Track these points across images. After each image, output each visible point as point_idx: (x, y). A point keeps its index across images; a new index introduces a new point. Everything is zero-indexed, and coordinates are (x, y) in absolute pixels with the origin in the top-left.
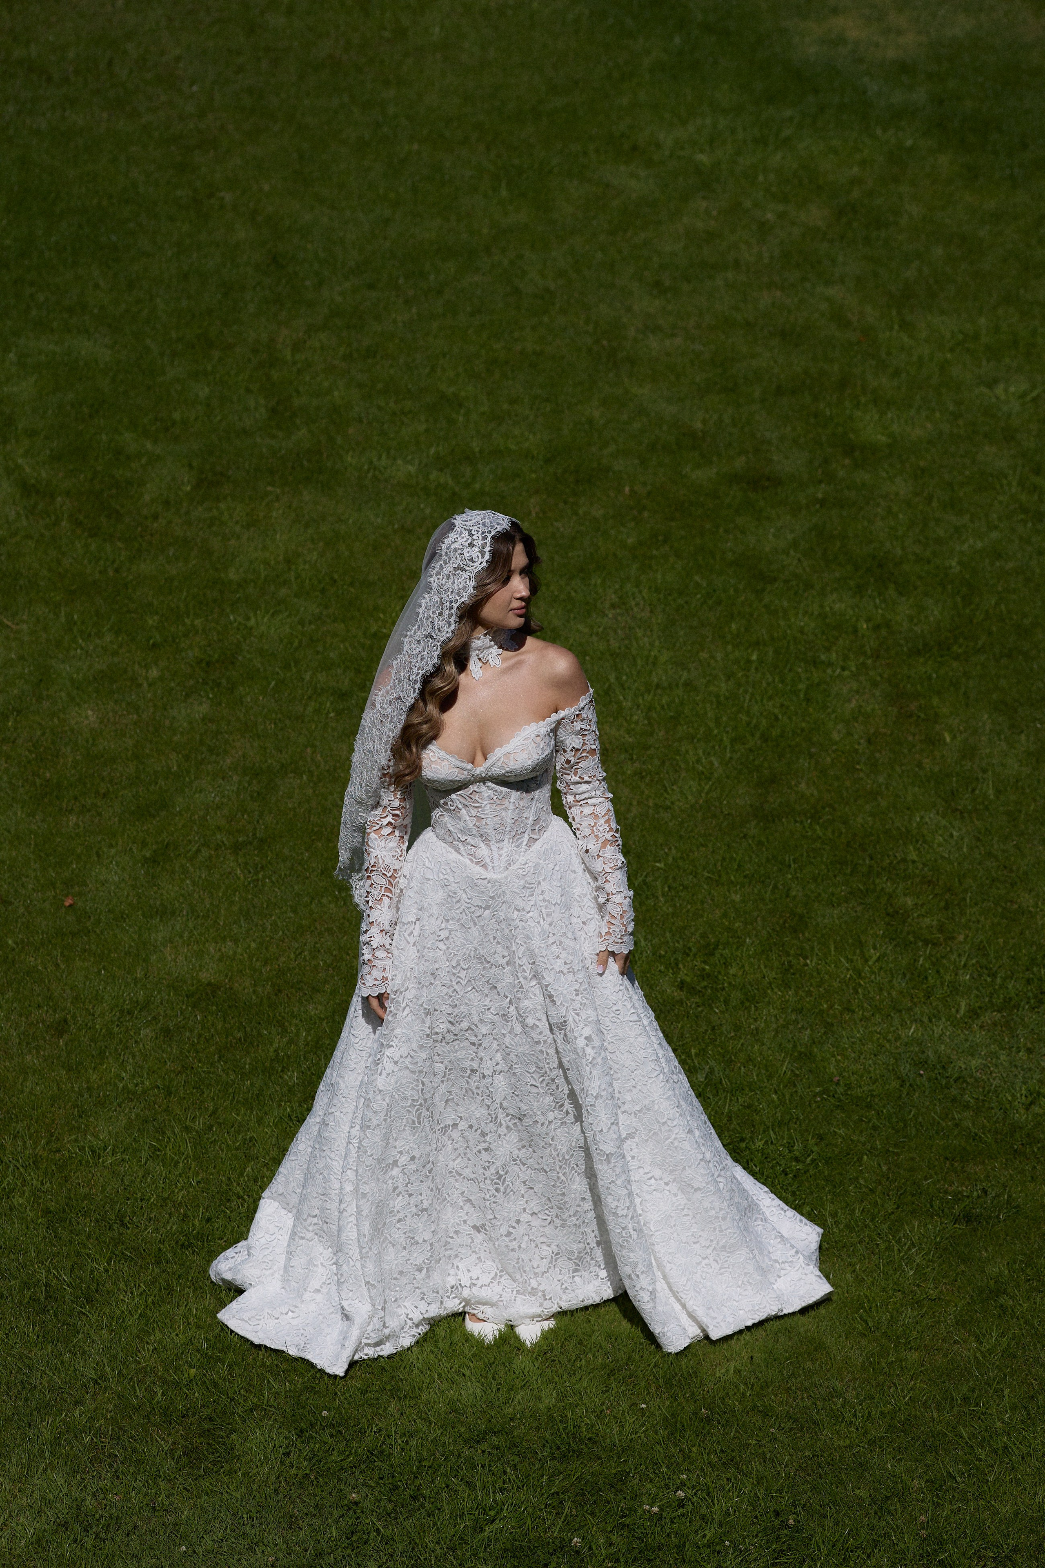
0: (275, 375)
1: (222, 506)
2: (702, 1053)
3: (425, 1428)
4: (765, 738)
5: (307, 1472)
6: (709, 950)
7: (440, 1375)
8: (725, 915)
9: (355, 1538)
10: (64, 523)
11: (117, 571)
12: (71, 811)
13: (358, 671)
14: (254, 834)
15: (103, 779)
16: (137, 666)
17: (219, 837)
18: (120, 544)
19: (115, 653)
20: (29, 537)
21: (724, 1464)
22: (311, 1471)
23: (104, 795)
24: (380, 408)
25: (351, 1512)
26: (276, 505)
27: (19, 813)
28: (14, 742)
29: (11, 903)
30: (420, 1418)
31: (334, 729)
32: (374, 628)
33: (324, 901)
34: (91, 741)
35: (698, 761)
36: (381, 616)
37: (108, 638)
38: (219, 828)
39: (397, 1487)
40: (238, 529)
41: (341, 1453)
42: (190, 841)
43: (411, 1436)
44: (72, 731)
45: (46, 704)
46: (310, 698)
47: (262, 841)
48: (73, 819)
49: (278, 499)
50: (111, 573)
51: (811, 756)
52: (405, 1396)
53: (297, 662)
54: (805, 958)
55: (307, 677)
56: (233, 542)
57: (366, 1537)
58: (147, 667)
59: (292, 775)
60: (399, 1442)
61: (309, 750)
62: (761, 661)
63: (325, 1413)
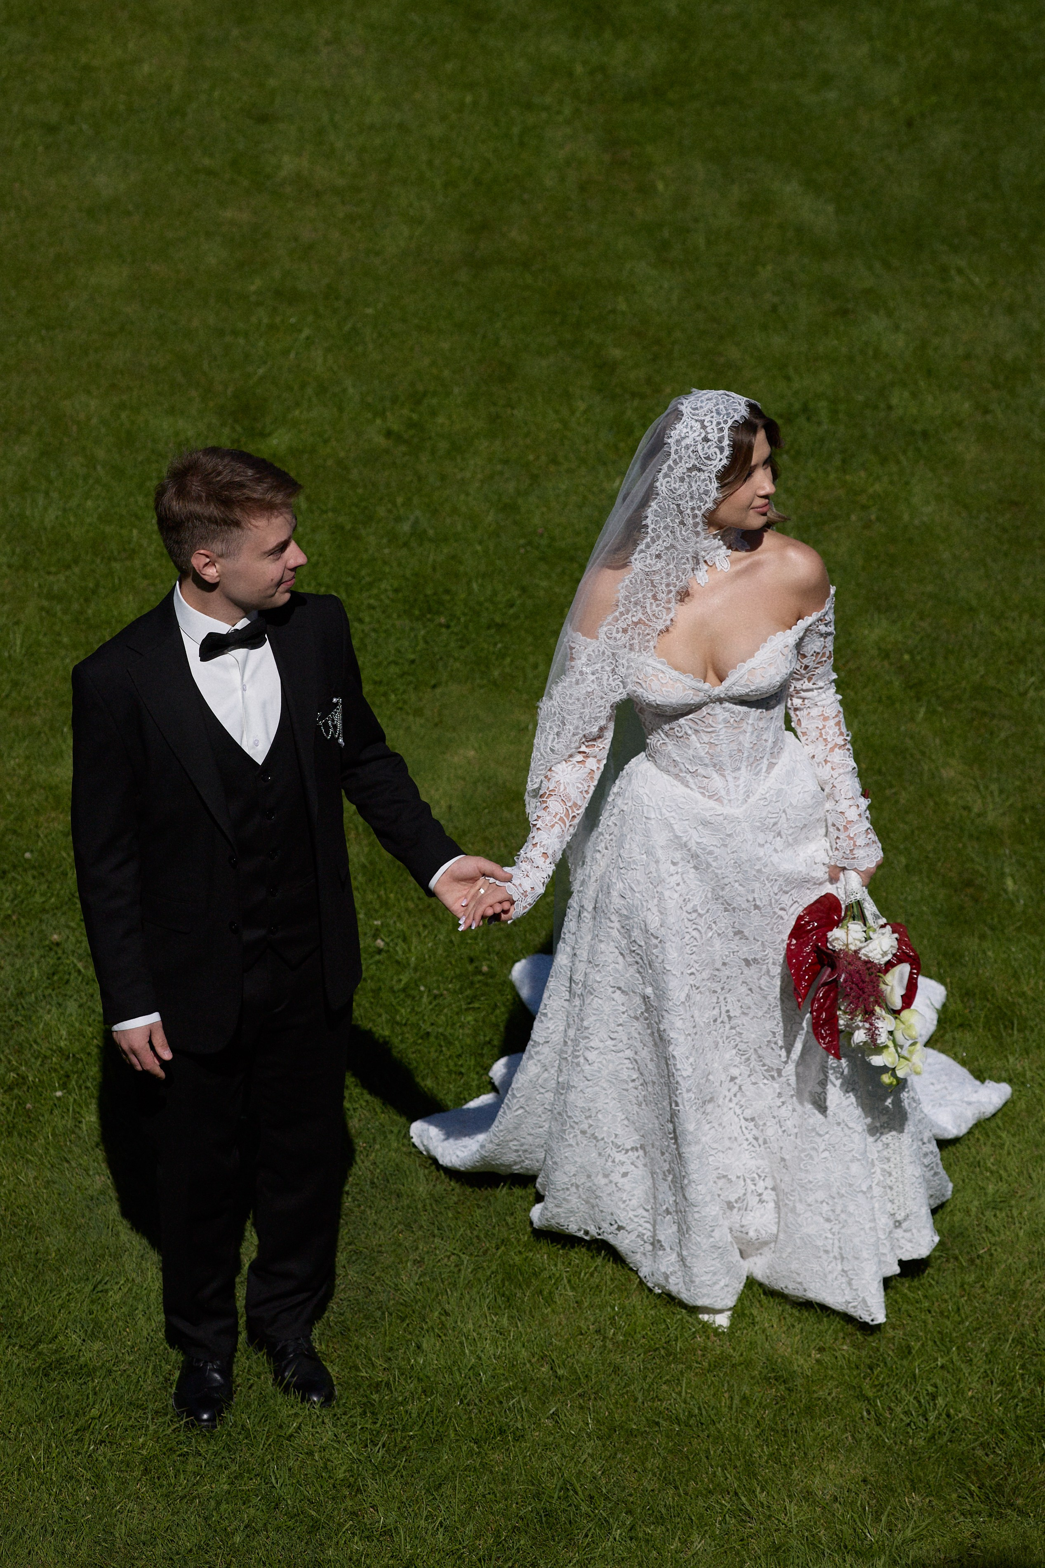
2: (408, 503)
4: (478, 182)
5: (9, 912)
6: (416, 399)
8: (434, 363)
9: (56, 978)
13: (66, 104)
21: (420, 910)
22: (14, 912)
25: (52, 953)
31: (42, 164)
32: (84, 60)
33: (32, 340)
35: (411, 205)
36: (91, 47)
41: (43, 894)
46: (17, 131)
51: (524, 202)
54: (513, 408)
55: (16, 109)
57: (67, 977)
61: (16, 185)
62: (475, 103)
63: (28, 855)
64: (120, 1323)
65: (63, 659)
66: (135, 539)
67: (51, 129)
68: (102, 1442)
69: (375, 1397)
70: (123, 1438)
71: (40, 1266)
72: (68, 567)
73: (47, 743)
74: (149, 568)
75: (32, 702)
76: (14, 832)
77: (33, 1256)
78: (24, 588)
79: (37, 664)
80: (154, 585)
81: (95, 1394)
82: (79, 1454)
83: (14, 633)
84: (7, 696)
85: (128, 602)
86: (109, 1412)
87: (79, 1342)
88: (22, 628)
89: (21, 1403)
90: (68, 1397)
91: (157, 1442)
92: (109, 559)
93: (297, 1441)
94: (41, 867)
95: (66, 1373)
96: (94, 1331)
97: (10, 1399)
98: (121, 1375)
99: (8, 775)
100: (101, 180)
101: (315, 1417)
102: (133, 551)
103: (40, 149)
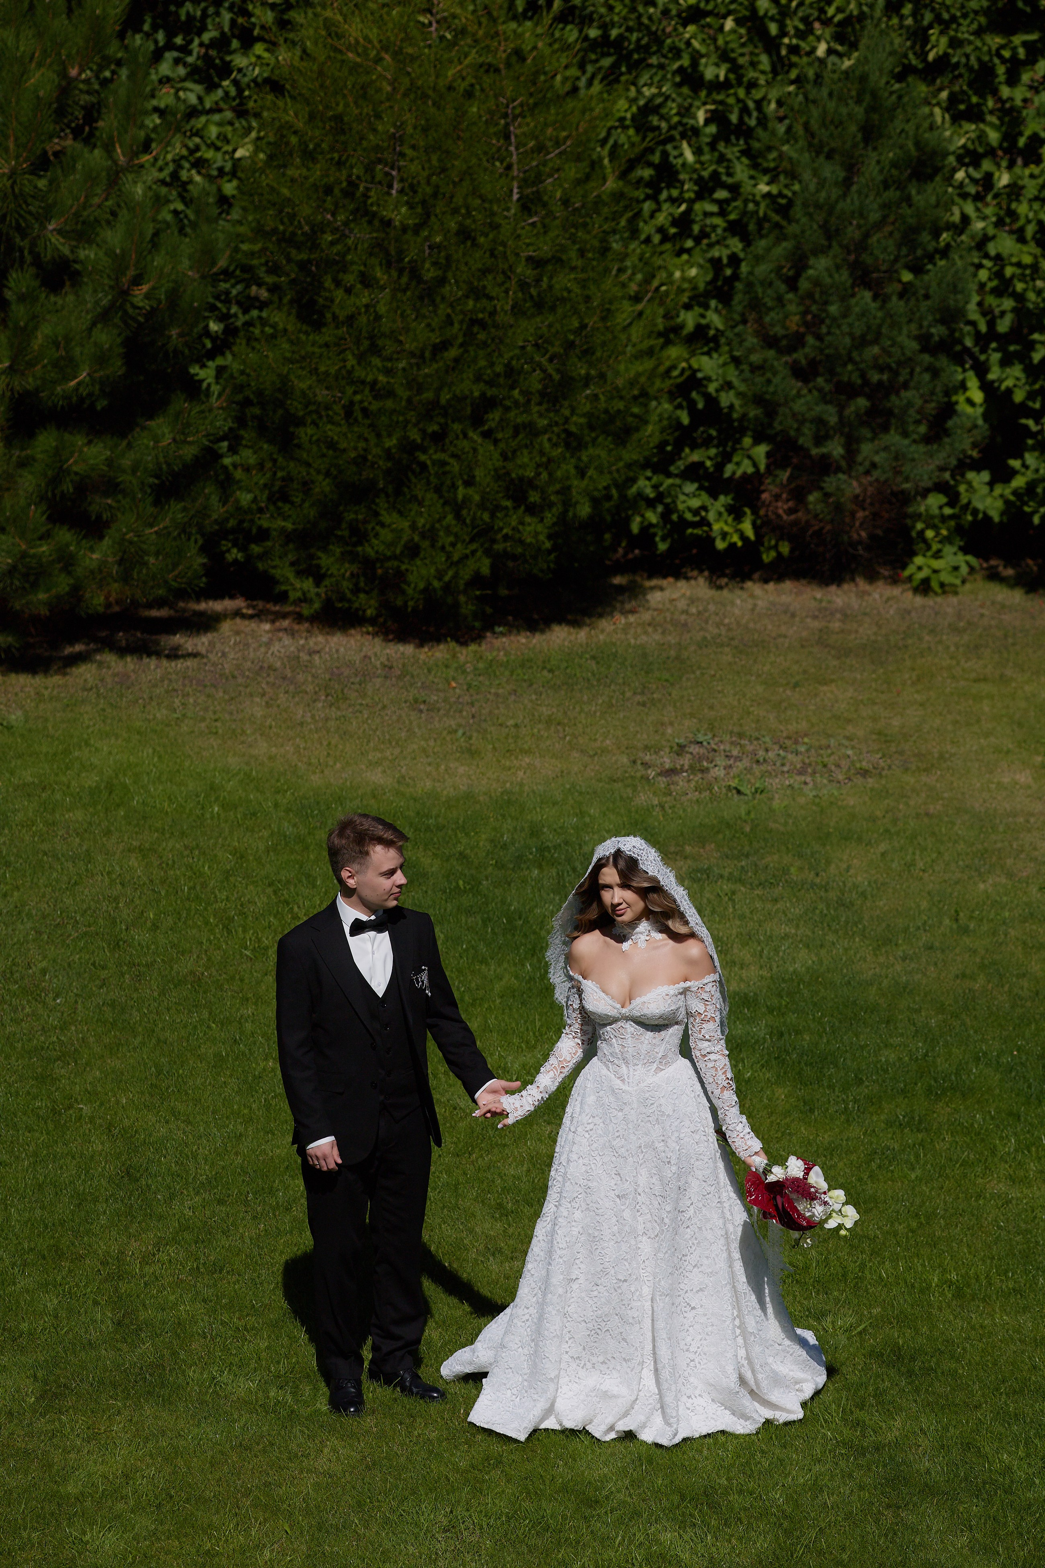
0: (123, 1287)
1: (65, 1418)
24: (223, 1323)
26: (117, 1418)
49: (119, 1413)
56: (73, 1456)
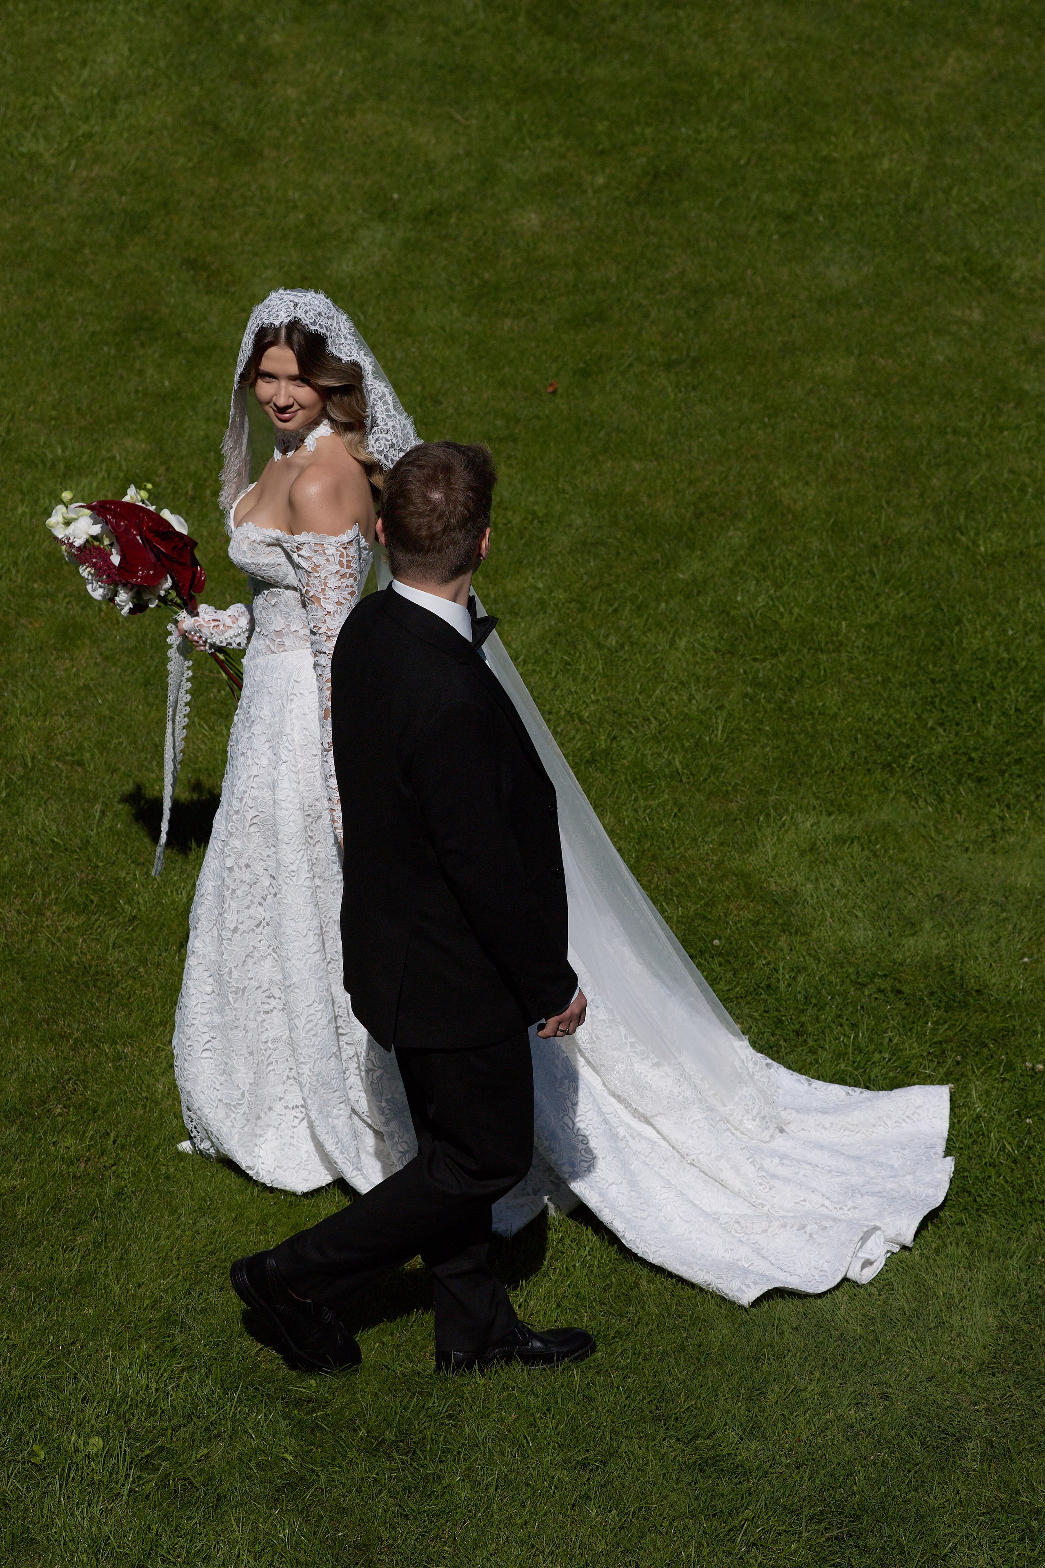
1: (681, 13)
3: (814, 966)
7: (832, 913)
10: (521, 19)
11: (571, 72)
12: (506, 315)
13: (805, 194)
14: (688, 354)
15: (541, 285)
16: (583, 173)
17: (652, 352)
18: (576, 45)
19: (562, 157)
20: (485, 30)
23: (542, 301)
26: (736, 16)
27: (455, 312)
28: (455, 239)
29: (441, 403)
30: (810, 955)
31: (776, 252)
32: (825, 151)
33: (753, 427)
34: (532, 245)
36: (833, 139)
37: (557, 141)
38: (653, 344)
39: (781, 1021)
40: (695, 38)
41: (730, 982)
42: (623, 355)
43: (799, 972)
44: (514, 232)
45: (490, 203)
46: (754, 218)
47: (695, 360)
48: (508, 323)
49: (737, 11)
50: (564, 73)
52: (796, 933)
53: (743, 179)
55: (754, 197)
58: (593, 173)
59: (730, 296)
60: (787, 976)
61: (750, 272)
63: (716, 942)
64: (780, 1425)
65: (763, 747)
66: (844, 631)
67: (787, 218)
68: (754, 1544)
69: (1034, 1524)
70: (775, 1542)
71: (702, 1360)
72: (775, 655)
73: (742, 831)
74: (854, 662)
75: (730, 788)
76: (704, 917)
77: (696, 1348)
78: (729, 673)
79: (737, 750)
80: (858, 678)
81: (750, 1494)
82: (730, 1554)
83: (717, 718)
84: (705, 780)
85: (832, 696)
86: (762, 1514)
87: (737, 1439)
88: (725, 713)
89: (674, 1497)
90: (722, 1495)
91: (810, 1549)
92: (816, 650)
93: (952, 1561)
94: (728, 954)
95: (722, 1470)
96: (753, 1430)
97: (664, 1493)
98: (777, 1478)
99: (701, 859)
100: (834, 271)
101: (971, 1538)
102: (841, 643)
103: (775, 237)
